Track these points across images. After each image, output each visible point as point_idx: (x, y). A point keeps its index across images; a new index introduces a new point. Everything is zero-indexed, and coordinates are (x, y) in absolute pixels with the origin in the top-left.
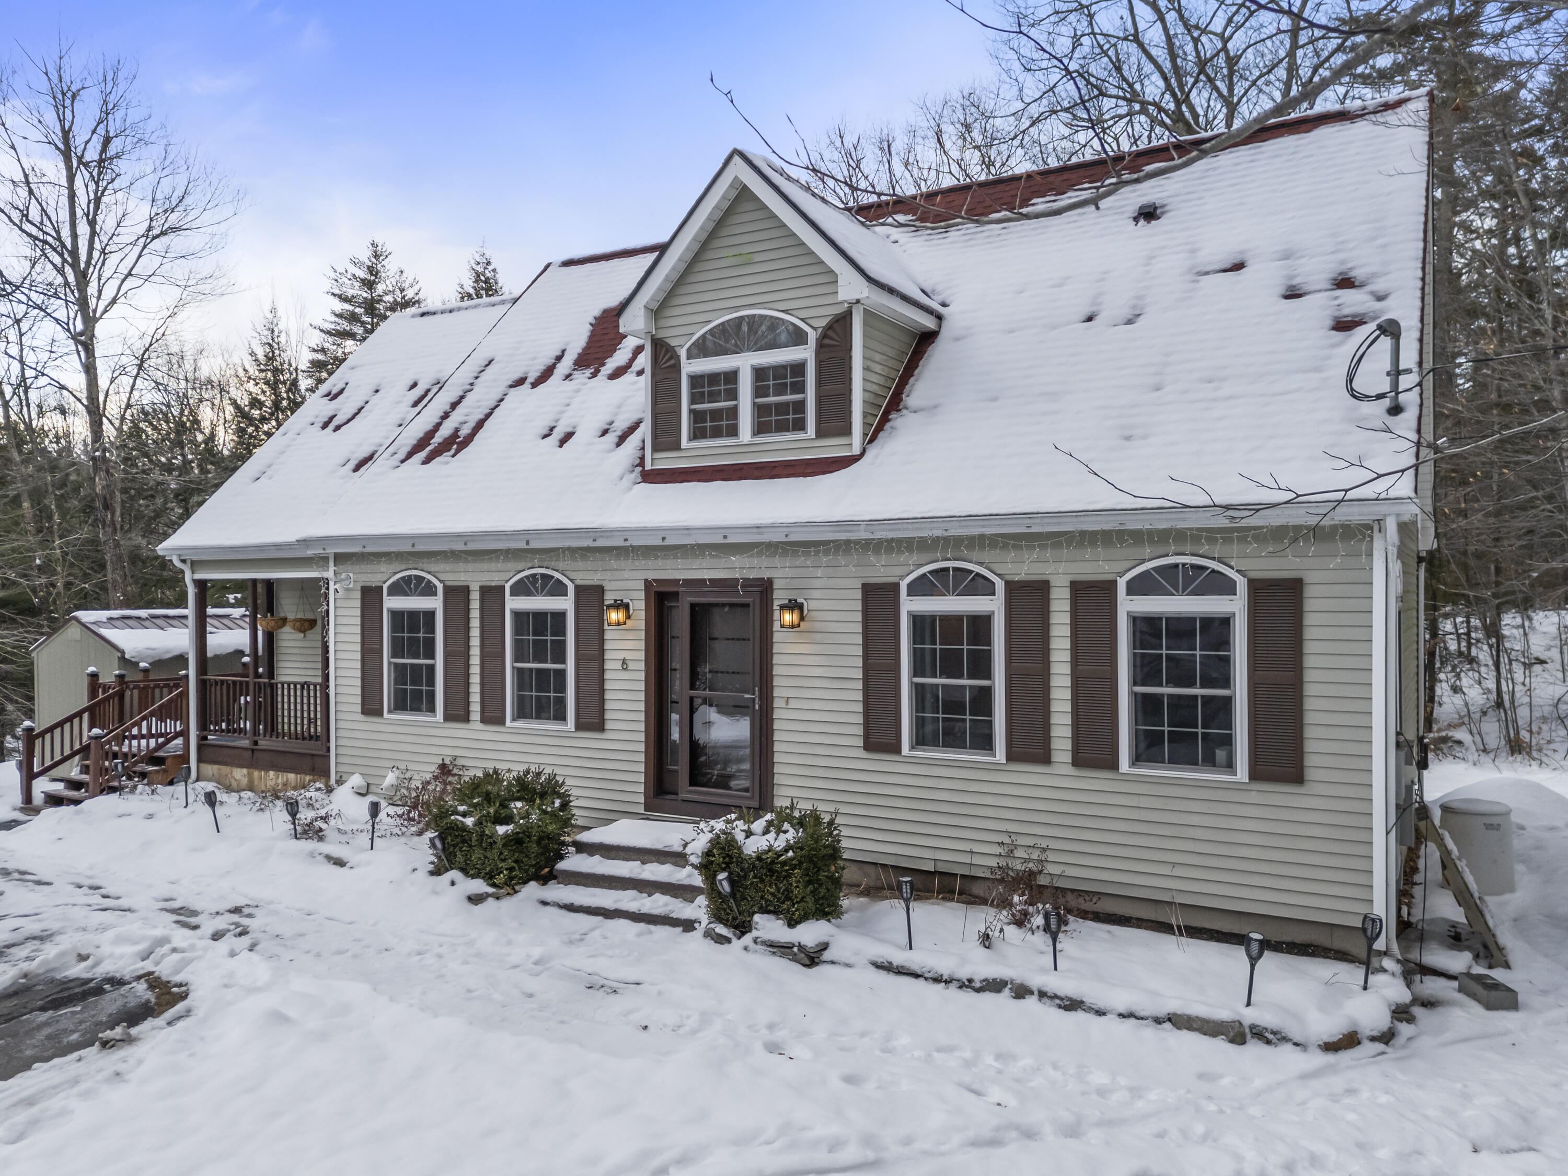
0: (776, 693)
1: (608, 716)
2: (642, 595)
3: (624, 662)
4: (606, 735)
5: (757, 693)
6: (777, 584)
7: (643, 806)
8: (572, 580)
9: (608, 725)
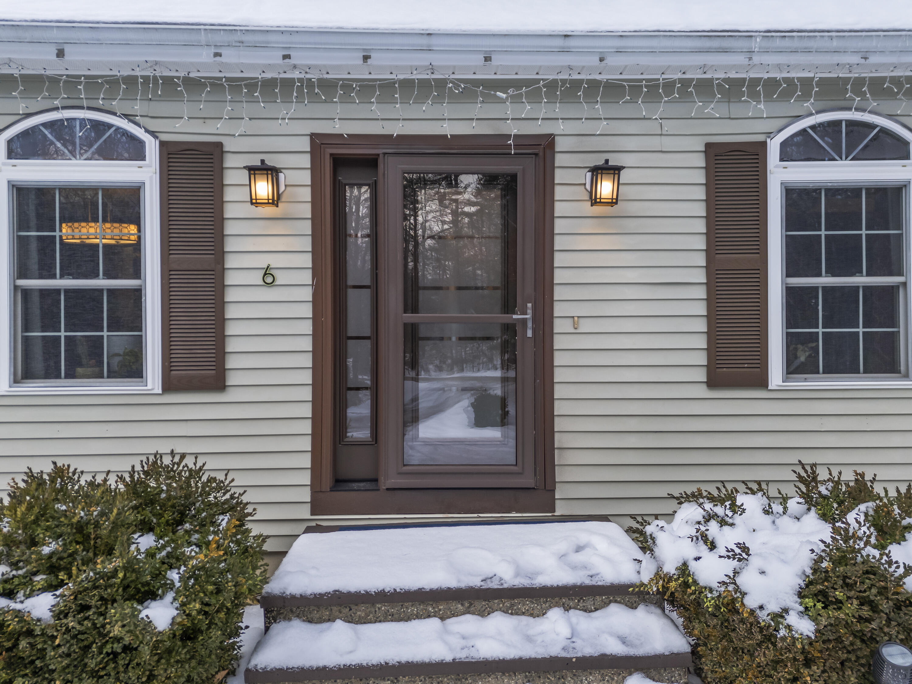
0: (559, 310)
1: (231, 363)
2: (306, 161)
3: (267, 272)
4: (229, 396)
5: (529, 311)
6: (561, 144)
7: (308, 507)
8: (153, 134)
9: (232, 379)
